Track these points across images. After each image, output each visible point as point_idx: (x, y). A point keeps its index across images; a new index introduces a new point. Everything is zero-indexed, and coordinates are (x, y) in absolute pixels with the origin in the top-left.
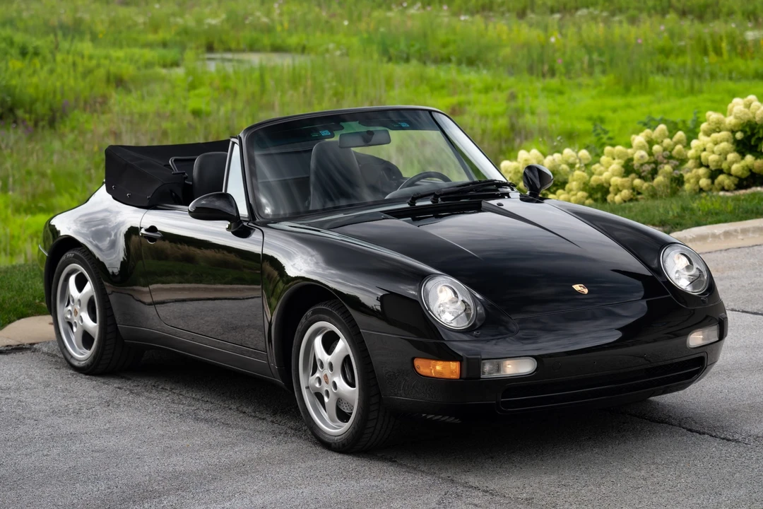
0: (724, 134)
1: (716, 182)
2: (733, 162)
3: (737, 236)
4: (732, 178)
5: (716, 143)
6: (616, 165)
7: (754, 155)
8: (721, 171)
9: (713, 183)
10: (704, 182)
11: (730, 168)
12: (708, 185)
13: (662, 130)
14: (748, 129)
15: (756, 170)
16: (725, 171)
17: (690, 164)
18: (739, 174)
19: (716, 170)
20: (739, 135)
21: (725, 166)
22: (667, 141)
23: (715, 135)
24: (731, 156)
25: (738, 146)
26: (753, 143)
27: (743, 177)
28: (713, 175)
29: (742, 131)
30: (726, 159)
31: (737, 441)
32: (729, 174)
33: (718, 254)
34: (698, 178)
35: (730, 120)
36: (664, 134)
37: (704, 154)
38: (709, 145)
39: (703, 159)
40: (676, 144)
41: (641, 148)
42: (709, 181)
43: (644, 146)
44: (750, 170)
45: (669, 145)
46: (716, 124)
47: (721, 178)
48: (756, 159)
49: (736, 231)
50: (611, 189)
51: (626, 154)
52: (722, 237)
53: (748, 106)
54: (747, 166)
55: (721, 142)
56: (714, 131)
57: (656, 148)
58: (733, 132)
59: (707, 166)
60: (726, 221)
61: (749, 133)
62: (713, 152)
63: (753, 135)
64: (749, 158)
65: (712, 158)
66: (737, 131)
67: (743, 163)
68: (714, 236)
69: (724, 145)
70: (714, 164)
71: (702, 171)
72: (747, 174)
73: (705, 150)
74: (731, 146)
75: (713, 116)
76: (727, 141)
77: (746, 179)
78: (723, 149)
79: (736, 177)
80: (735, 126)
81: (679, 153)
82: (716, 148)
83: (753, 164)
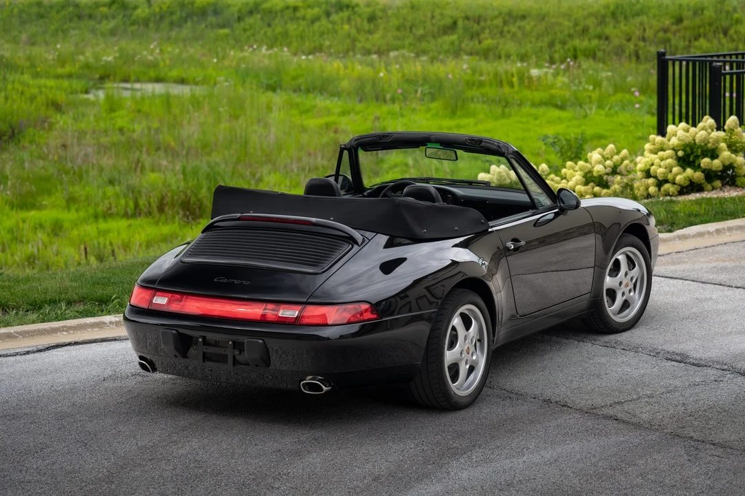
0: (669, 152)
1: (662, 189)
2: (677, 174)
4: (675, 186)
5: (662, 159)
6: (578, 176)
7: (692, 169)
8: (666, 181)
9: (659, 190)
10: (652, 189)
11: (675, 179)
12: (655, 192)
13: (611, 148)
14: (688, 149)
15: (694, 180)
16: (670, 181)
17: (638, 175)
18: (682, 183)
19: (663, 180)
20: (680, 153)
21: (670, 177)
22: (616, 158)
23: (661, 153)
24: (675, 170)
25: (680, 161)
26: (691, 159)
27: (685, 185)
28: (660, 184)
29: (683, 150)
30: (671, 171)
32: (674, 183)
34: (647, 187)
35: (672, 143)
36: (613, 151)
37: (652, 168)
38: (657, 161)
39: (652, 172)
40: (623, 159)
41: (599, 162)
42: (656, 189)
43: (602, 161)
44: (690, 180)
45: (617, 160)
46: (661, 144)
47: (667, 186)
48: (695, 171)
51: (586, 168)
53: (687, 131)
54: (688, 177)
55: (667, 158)
56: (660, 149)
57: (608, 163)
58: (676, 151)
59: (655, 177)
61: (689, 152)
62: (660, 166)
63: (692, 153)
64: (689, 171)
65: (660, 171)
66: (679, 150)
67: (685, 174)
69: (669, 161)
70: (662, 175)
71: (651, 181)
72: (688, 183)
73: (653, 165)
74: (675, 161)
75: (656, 139)
76: (672, 158)
77: (686, 187)
78: (669, 164)
79: (680, 185)
80: (677, 146)
81: (627, 166)
82: (662, 163)
83: (693, 176)
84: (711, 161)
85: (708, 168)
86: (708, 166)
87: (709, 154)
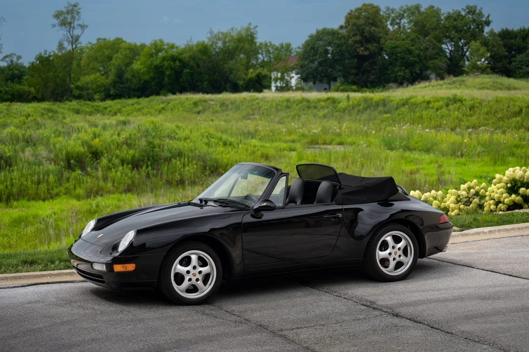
0: (502, 184)
1: (498, 207)
2: (505, 198)
3: (495, 233)
4: (505, 205)
5: (498, 189)
6: (453, 198)
7: (515, 195)
8: (500, 202)
9: (497, 207)
10: (493, 207)
11: (504, 200)
12: (494, 208)
13: (475, 182)
14: (513, 182)
15: (516, 202)
16: (502, 202)
17: (487, 198)
18: (508, 203)
19: (498, 201)
20: (509, 185)
21: (502, 200)
22: (477, 188)
23: (498, 185)
24: (504, 195)
25: (509, 190)
26: (515, 189)
27: (510, 205)
28: (497, 204)
29: (511, 183)
30: (502, 196)
31: (452, 333)
32: (504, 204)
33: (483, 242)
34: (490, 205)
35: (505, 178)
36: (476, 184)
37: (492, 194)
38: (495, 190)
39: (492, 196)
40: (482, 189)
41: (464, 190)
42: (495, 207)
43: (465, 189)
44: (514, 202)
45: (478, 189)
46: (499, 180)
47: (500, 205)
48: (517, 196)
49: (495, 230)
50: (450, 209)
51: (457, 193)
52: (488, 233)
53: (514, 172)
54: (512, 200)
55: (501, 188)
56: (499, 183)
57: (472, 190)
58: (507, 184)
59: (494, 200)
60: (491, 226)
61: (514, 184)
62: (497, 193)
63: (515, 185)
64: (513, 196)
65: (496, 196)
67: (510, 198)
68: (484, 233)
69: (501, 190)
70: (497, 198)
71: (492, 202)
72: (512, 203)
73: (493, 192)
74: (505, 190)
75: (498, 176)
76: (503, 188)
77: (512, 206)
78: (501, 192)
79: (507, 205)
80: (507, 181)
81: (483, 193)
82: (498, 191)
83: (515, 199)
84: (526, 190)
85: (524, 194)
86: (524, 192)
87: (526, 186)
